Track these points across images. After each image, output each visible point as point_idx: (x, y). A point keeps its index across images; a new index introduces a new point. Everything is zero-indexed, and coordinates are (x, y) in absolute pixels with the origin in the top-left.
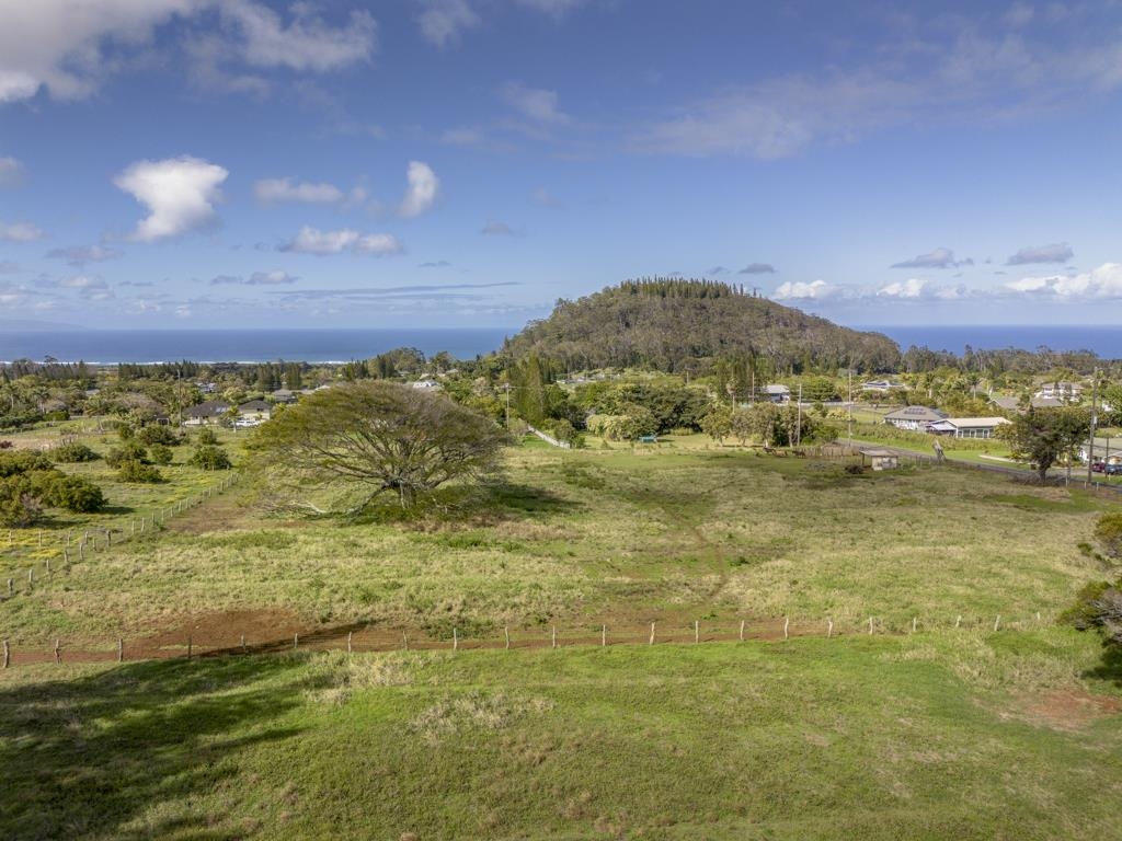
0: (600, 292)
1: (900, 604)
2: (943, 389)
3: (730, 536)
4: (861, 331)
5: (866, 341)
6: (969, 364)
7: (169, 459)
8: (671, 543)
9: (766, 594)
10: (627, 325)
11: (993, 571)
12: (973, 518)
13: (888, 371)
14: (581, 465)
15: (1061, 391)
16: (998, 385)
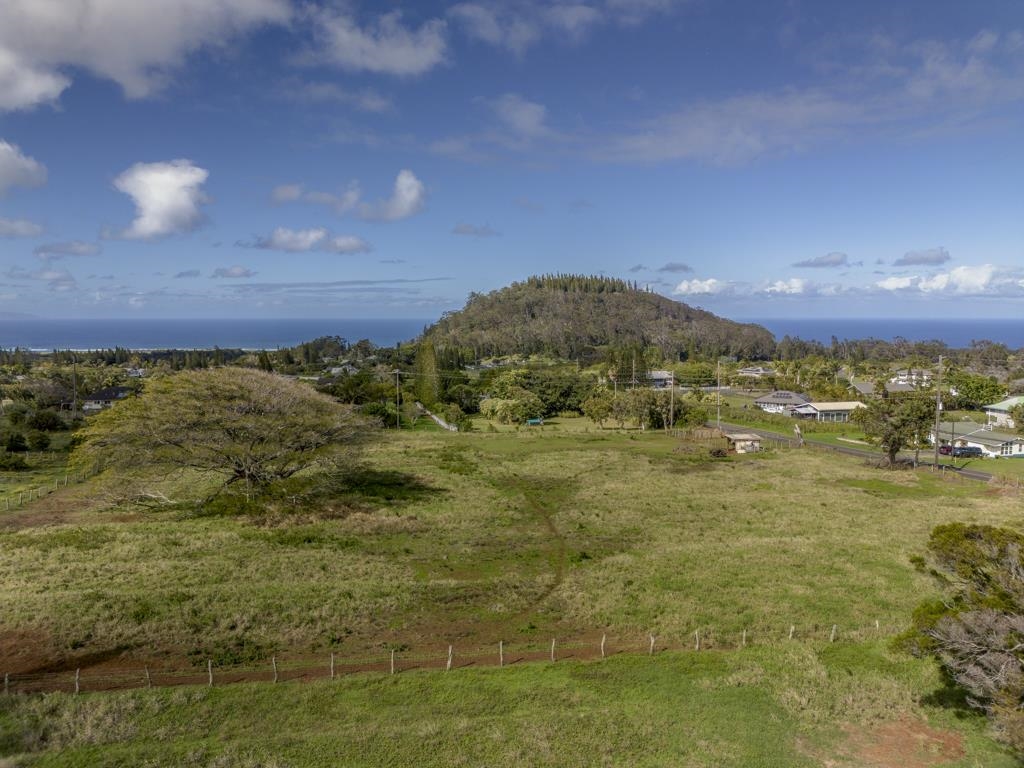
0: (509, 286)
1: (735, 609)
2: (809, 375)
3: (581, 526)
4: (742, 322)
5: (745, 331)
6: (835, 353)
7: (46, 445)
8: (519, 534)
9: (595, 598)
10: (533, 316)
11: (835, 566)
12: (824, 505)
13: (764, 358)
14: (462, 449)
15: (914, 377)
16: (860, 371)
